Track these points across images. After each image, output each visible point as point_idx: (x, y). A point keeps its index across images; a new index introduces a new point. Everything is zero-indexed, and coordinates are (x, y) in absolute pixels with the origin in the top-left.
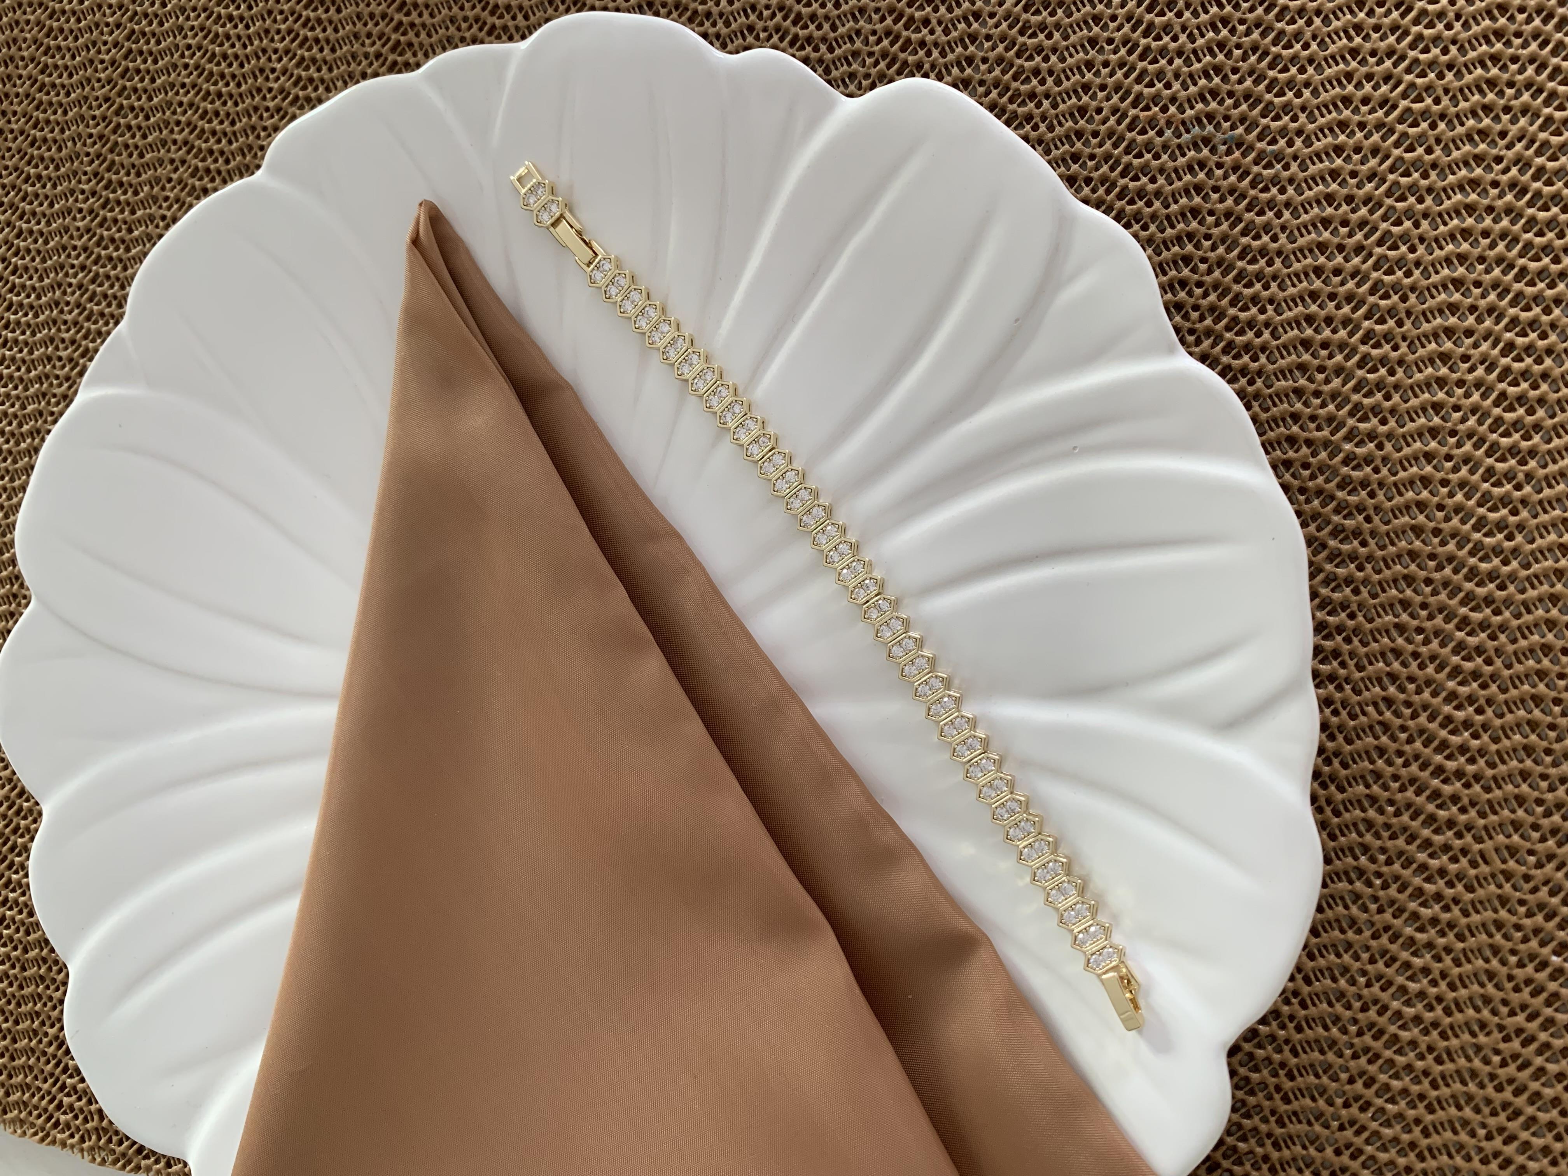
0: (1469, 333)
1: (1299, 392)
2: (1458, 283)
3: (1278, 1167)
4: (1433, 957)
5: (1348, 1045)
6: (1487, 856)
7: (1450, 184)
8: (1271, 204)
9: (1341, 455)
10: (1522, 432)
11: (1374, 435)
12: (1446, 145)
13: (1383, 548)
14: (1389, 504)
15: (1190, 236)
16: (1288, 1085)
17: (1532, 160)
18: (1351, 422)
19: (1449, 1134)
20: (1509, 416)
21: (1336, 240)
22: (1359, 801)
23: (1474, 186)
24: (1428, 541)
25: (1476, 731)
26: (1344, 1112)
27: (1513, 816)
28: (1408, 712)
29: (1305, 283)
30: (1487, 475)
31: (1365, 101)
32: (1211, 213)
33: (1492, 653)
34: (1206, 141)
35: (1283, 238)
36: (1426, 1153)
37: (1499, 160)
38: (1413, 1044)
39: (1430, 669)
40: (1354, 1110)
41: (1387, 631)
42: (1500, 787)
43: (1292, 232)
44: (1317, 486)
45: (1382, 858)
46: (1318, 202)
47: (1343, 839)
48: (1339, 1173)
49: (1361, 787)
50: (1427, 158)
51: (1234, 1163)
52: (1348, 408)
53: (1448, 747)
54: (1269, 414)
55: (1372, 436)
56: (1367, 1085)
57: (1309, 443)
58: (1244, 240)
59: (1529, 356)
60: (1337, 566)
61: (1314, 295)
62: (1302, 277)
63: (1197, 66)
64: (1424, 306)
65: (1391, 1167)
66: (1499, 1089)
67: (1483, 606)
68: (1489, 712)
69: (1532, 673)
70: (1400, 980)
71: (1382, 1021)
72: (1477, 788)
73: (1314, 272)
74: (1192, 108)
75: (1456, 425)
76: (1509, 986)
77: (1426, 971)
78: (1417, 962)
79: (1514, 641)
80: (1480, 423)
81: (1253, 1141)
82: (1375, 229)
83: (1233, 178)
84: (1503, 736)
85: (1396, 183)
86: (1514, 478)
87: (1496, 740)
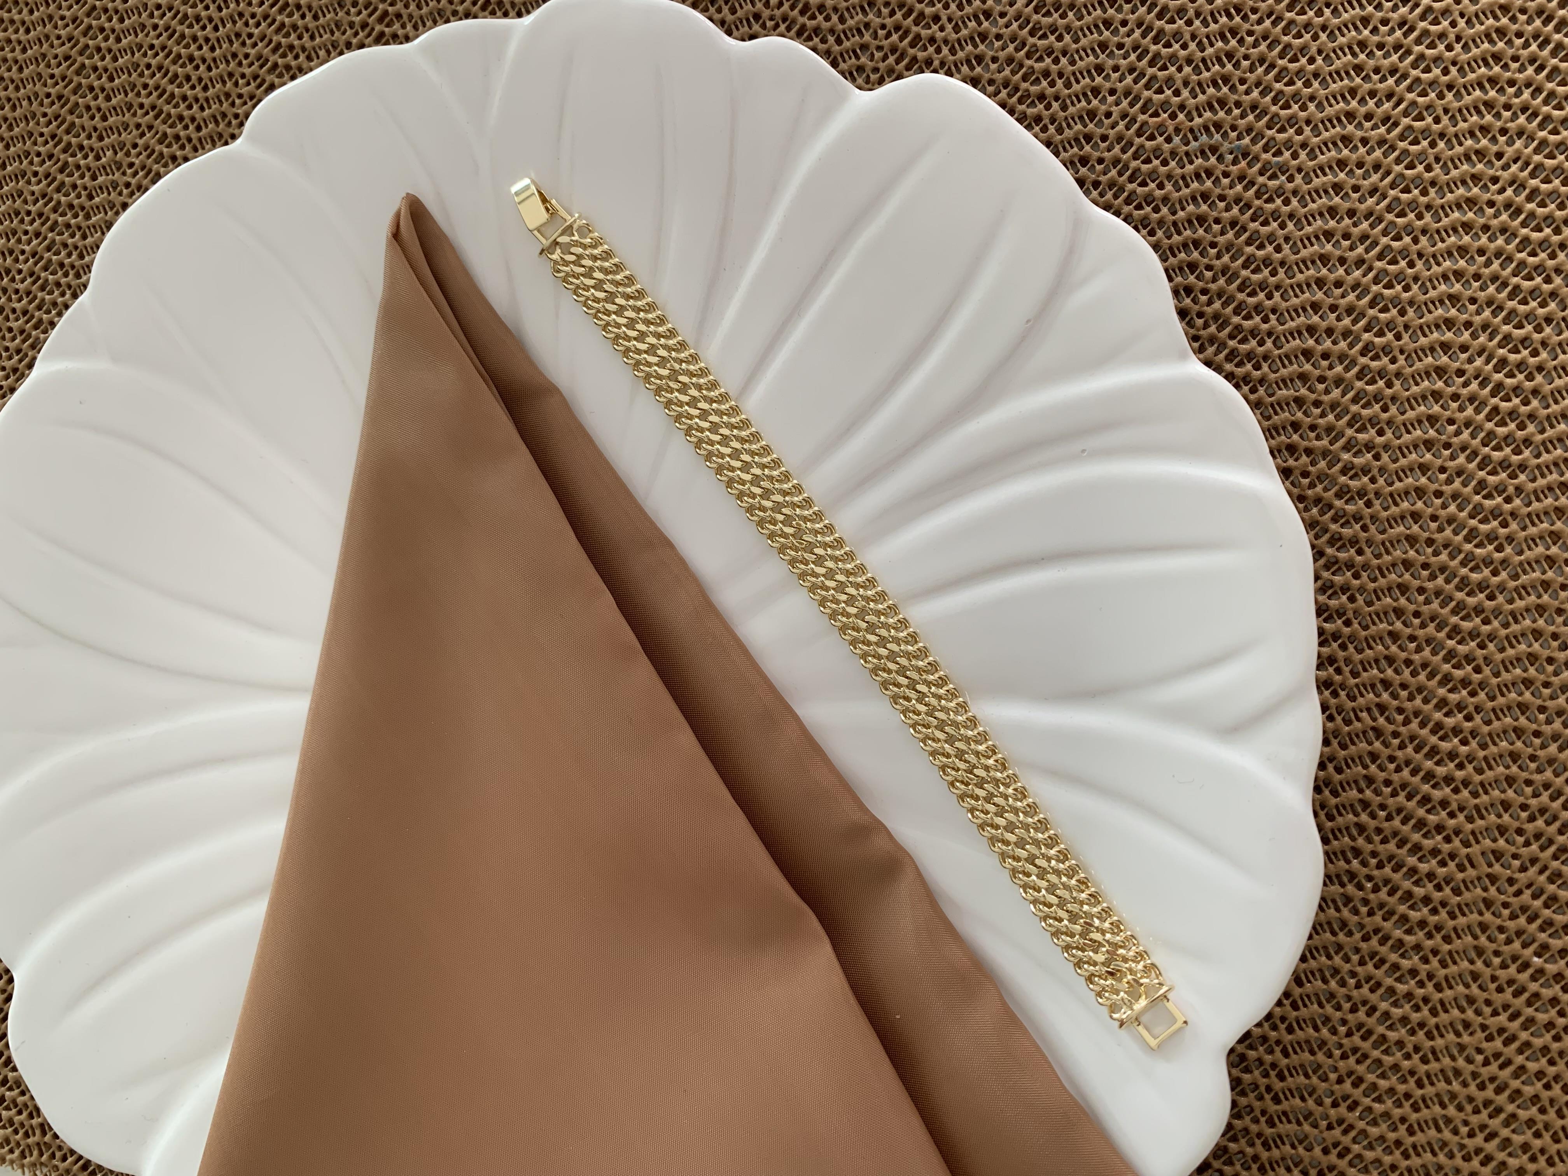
0: (1464, 348)
1: (1299, 402)
2: (1454, 299)
3: (1268, 1166)
4: (1420, 959)
5: (1337, 1046)
6: (1474, 860)
7: (1448, 202)
8: (1275, 215)
9: (1340, 465)
10: (1513, 446)
11: (1371, 445)
12: (1445, 163)
13: (1378, 556)
14: (1385, 514)
15: (1196, 243)
16: (1278, 1085)
17: (1526, 181)
18: (1350, 432)
19: (1432, 1132)
20: (1501, 431)
21: (1338, 253)
22: (1352, 806)
23: (1471, 205)
24: (1421, 550)
25: (1465, 737)
26: (1332, 1112)
27: (1499, 821)
28: (1400, 718)
29: (1307, 295)
30: (1478, 488)
31: (1369, 117)
32: (1217, 221)
33: (1481, 661)
34: (1214, 149)
35: (1286, 248)
36: (1411, 1151)
37: (1495, 180)
38: (1400, 1044)
39: (1422, 677)
40: (1342, 1110)
41: (1381, 639)
42: (1486, 793)
43: (1295, 243)
44: (1316, 494)
45: (1374, 862)
46: (1321, 214)
47: (1335, 843)
48: (1326, 1171)
49: (1355, 791)
50: (1427, 175)
51: (1224, 1163)
52: (1347, 418)
53: (1438, 753)
54: (1270, 422)
55: (1369, 446)
56: (1355, 1085)
57: (1308, 451)
58: (1249, 250)
59: (1521, 372)
60: (1333, 574)
61: (1316, 307)
62: (1305, 287)
63: (1206, 75)
64: (1422, 321)
65: (1377, 1164)
66: (1482, 1087)
67: (1473, 615)
68: (1478, 719)
69: (1519, 681)
70: (1389, 981)
71: (1371, 1021)
72: (1465, 793)
73: (1316, 284)
74: (1200, 116)
75: (1450, 437)
76: (1493, 986)
77: (1413, 972)
78: (1406, 964)
79: (1502, 650)
80: (1473, 436)
81: (1243, 1141)
82: (1375, 243)
83: (1239, 188)
84: (1490, 743)
85: (1397, 199)
86: (1504, 491)
87: (1483, 746)
